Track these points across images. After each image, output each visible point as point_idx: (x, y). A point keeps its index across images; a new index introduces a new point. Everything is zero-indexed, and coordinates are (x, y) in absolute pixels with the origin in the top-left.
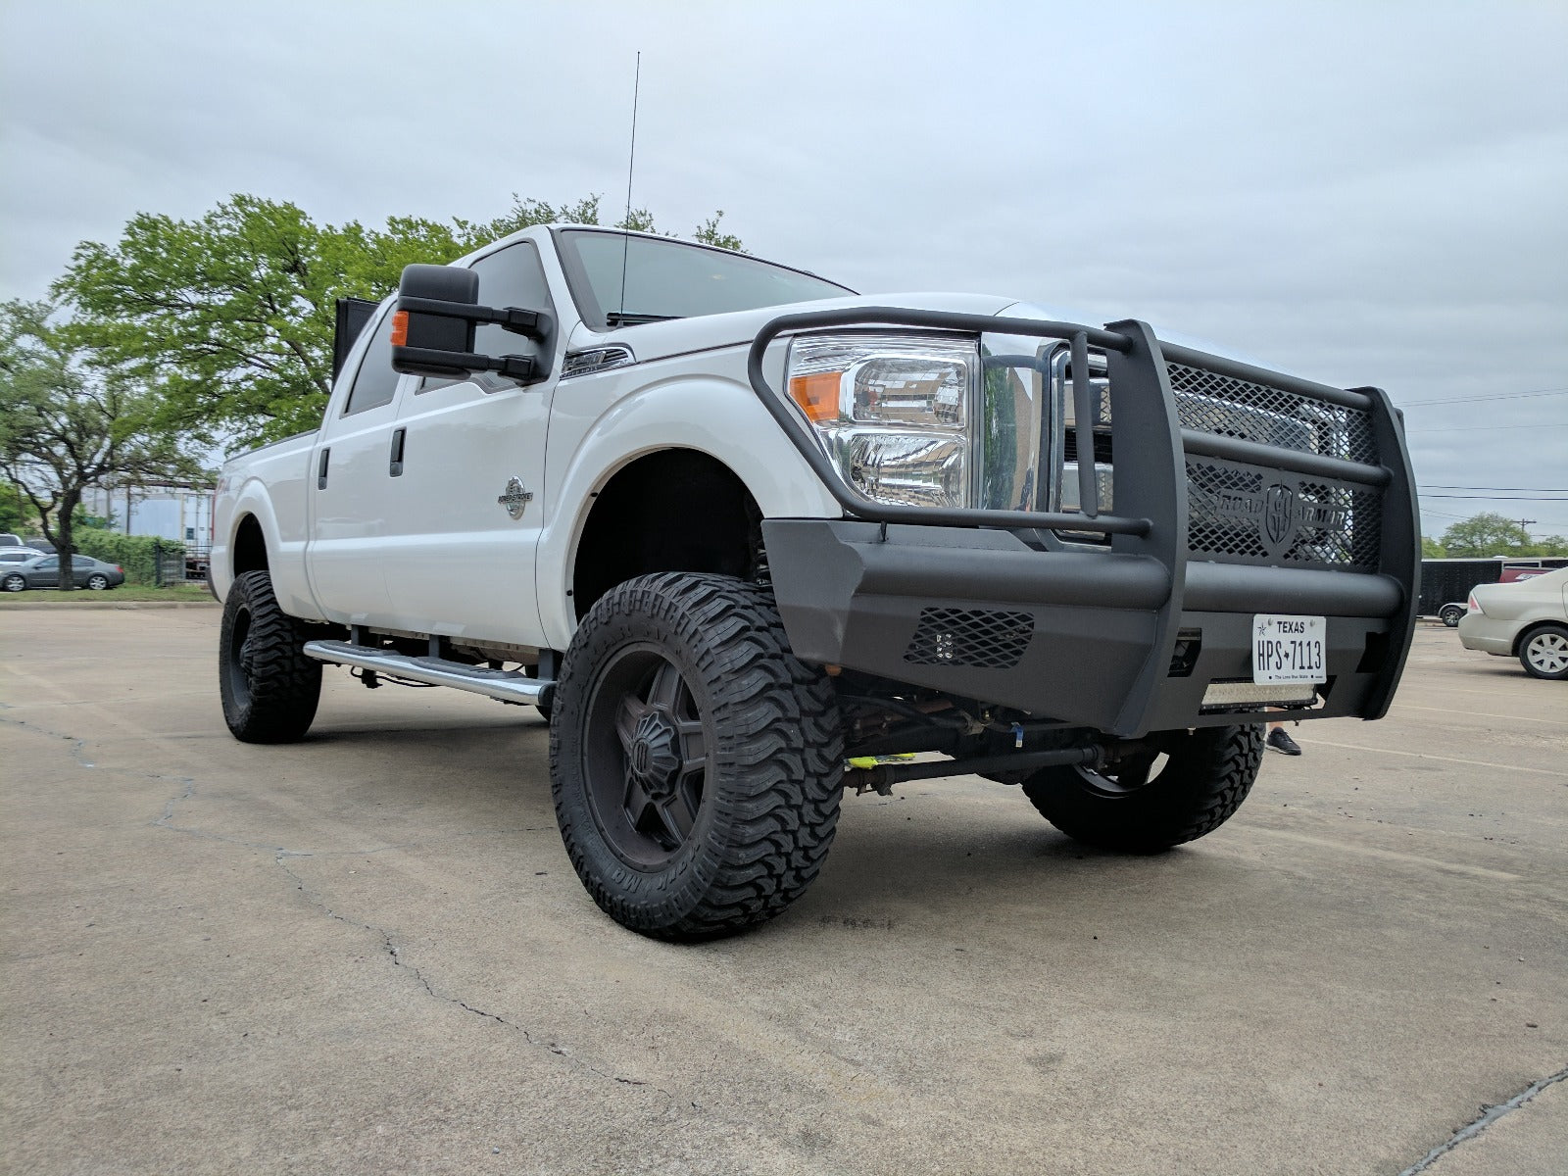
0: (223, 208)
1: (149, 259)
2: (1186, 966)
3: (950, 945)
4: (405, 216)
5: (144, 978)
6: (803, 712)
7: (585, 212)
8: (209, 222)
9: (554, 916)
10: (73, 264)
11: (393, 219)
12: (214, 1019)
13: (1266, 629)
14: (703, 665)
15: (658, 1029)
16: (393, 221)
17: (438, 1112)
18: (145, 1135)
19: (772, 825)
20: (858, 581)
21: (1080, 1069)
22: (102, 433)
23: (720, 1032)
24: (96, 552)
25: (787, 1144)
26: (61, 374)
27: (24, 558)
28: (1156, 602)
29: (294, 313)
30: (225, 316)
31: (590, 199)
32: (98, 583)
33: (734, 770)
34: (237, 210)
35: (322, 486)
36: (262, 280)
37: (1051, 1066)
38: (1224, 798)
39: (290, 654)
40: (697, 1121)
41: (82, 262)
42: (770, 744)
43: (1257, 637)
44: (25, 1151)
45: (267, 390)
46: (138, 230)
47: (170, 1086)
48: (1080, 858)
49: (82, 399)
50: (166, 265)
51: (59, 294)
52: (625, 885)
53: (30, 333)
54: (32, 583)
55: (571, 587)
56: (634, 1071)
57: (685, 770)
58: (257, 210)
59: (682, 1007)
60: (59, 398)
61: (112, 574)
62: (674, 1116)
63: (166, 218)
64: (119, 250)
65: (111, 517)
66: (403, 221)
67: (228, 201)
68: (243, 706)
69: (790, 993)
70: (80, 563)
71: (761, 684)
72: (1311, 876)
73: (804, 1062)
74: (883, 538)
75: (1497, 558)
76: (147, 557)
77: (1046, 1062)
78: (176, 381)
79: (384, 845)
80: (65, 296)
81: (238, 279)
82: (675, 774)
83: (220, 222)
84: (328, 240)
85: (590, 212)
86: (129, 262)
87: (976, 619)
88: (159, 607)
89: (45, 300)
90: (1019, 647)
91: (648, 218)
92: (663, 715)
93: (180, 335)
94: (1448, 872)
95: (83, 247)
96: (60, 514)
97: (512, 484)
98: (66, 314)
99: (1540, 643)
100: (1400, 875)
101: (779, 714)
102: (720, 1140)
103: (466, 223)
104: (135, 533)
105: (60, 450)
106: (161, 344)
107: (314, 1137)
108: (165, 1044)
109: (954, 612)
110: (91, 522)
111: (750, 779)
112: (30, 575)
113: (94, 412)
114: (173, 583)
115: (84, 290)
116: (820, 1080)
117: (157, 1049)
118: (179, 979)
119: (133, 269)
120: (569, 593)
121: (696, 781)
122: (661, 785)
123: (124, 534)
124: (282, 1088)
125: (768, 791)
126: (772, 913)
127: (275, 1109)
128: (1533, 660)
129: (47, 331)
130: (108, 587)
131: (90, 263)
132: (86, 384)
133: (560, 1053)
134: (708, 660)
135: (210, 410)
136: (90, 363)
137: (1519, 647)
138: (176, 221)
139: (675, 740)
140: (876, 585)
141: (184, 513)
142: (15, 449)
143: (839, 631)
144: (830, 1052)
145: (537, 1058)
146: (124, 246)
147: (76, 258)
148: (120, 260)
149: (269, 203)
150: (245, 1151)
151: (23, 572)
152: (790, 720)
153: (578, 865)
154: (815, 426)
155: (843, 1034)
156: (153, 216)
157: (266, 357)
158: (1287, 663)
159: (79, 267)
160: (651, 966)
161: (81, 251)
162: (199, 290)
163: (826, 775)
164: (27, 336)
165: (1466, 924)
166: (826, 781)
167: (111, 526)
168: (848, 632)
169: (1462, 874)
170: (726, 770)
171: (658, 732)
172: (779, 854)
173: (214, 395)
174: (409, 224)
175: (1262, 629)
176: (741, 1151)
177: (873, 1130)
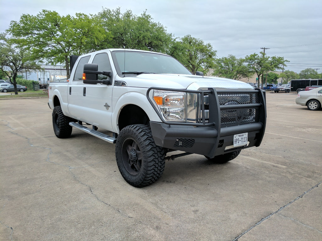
0: (41, 13)
1: (26, 24)
2: (223, 190)
3: (184, 187)
4: (79, 13)
5: (52, 198)
6: (158, 152)
7: (117, 11)
8: (38, 16)
9: (118, 182)
10: (10, 26)
11: (77, 13)
12: (65, 206)
13: (236, 137)
14: (141, 144)
15: (135, 206)
16: (77, 14)
17: (101, 224)
18: (58, 229)
19: (153, 171)
20: (165, 134)
21: (201, 213)
22: (20, 60)
23: (145, 207)
24: (21, 83)
25: (154, 229)
26: (10, 48)
27: (6, 85)
28: (215, 137)
29: (58, 35)
30: (43, 36)
31: (118, 8)
32: (22, 90)
33: (146, 162)
34: (44, 13)
35: (70, 94)
36: (50, 28)
37: (196, 212)
38: (235, 155)
39: (66, 122)
40: (140, 225)
41: (12, 25)
42: (152, 158)
43: (234, 138)
44: (41, 232)
45: (53, 52)
46: (23, 18)
47: (60, 220)
48: (210, 165)
49: (15, 54)
50: (30, 25)
51: (8, 32)
52: (129, 178)
53: (3, 39)
54: (9, 91)
55: (118, 124)
56: (131, 215)
57: (138, 160)
58: (48, 13)
59: (139, 201)
60: (10, 53)
61: (25, 88)
62: (137, 224)
63: (29, 15)
64: (19, 22)
65: (23, 76)
66: (79, 14)
67: (41, 11)
68: (58, 132)
69: (156, 198)
70: (18, 86)
71: (151, 148)
72: (249, 168)
73: (158, 213)
74: (170, 127)
75: (309, 79)
76: (31, 85)
77: (196, 211)
78: (34, 50)
79: (87, 165)
80: (9, 33)
81: (45, 28)
82: (137, 160)
83: (40, 16)
84: (64, 19)
85: (118, 11)
86: (22, 25)
87: (185, 140)
88: (36, 98)
89: (5, 32)
90: (192, 144)
91: (131, 11)
92: (134, 150)
93: (34, 41)
94: (274, 166)
95: (12, 22)
96: (13, 78)
97: (106, 103)
98: (9, 36)
99: (311, 103)
100: (265, 167)
101: (154, 153)
102: (144, 228)
103: (92, 15)
104: (28, 79)
105: (11, 64)
106: (30, 42)
107: (83, 228)
108: (58, 211)
109: (182, 139)
110: (19, 77)
111: (149, 164)
112: (8, 89)
113: (18, 56)
114: (37, 90)
115: (13, 31)
116: (160, 216)
117: (57, 212)
118: (57, 198)
119: (23, 27)
120: (117, 125)
121: (140, 161)
122: (134, 162)
123: (26, 79)
124: (77, 220)
125: (152, 166)
126: (156, 180)
127: (77, 224)
128: (310, 107)
129: (6, 39)
130: (24, 91)
131: (14, 25)
132: (16, 51)
133: (119, 212)
134: (141, 143)
135: (42, 56)
136: (16, 47)
137: (307, 104)
138: (31, 15)
139: (137, 154)
140: (169, 135)
141: (38, 75)
142: (3, 64)
143: (163, 142)
144: (162, 210)
145: (116, 213)
146: (21, 21)
147: (11, 24)
148: (20, 25)
149: (50, 11)
150: (73, 232)
151: (6, 88)
152: (156, 153)
153: (121, 173)
154: (158, 106)
155: (164, 207)
156: (26, 15)
157: (53, 44)
158: (240, 142)
159: (12, 26)
160: (134, 193)
161: (11, 23)
162: (38, 30)
163: (162, 162)
164: (2, 40)
165: (273, 179)
166: (162, 163)
167: (23, 78)
168: (164, 142)
169: (277, 167)
170: (145, 162)
171: (134, 153)
172: (155, 171)
173: (42, 52)
174: (80, 15)
175: (235, 137)
176: (147, 230)
177: (167, 226)
